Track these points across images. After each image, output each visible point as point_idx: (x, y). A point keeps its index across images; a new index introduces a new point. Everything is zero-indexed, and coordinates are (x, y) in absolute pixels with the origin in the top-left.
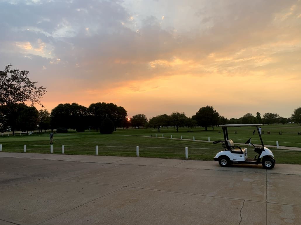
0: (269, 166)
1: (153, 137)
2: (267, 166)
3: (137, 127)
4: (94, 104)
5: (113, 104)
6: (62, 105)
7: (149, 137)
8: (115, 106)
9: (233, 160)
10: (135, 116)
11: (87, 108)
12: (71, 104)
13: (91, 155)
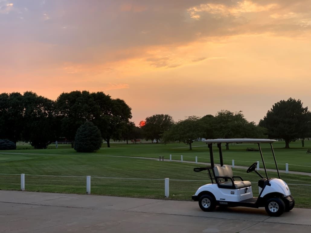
0: (275, 211)
1: (165, 160)
2: (272, 210)
3: (155, 141)
4: (66, 94)
5: (104, 95)
6: (5, 96)
7: (158, 160)
8: (108, 97)
9: (221, 199)
10: (151, 118)
11: (53, 101)
12: (23, 94)
13: (12, 190)
